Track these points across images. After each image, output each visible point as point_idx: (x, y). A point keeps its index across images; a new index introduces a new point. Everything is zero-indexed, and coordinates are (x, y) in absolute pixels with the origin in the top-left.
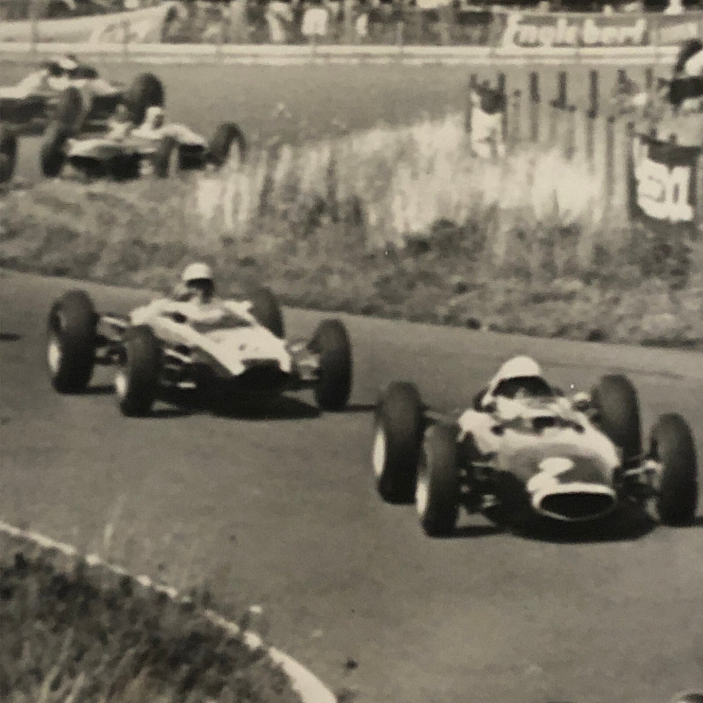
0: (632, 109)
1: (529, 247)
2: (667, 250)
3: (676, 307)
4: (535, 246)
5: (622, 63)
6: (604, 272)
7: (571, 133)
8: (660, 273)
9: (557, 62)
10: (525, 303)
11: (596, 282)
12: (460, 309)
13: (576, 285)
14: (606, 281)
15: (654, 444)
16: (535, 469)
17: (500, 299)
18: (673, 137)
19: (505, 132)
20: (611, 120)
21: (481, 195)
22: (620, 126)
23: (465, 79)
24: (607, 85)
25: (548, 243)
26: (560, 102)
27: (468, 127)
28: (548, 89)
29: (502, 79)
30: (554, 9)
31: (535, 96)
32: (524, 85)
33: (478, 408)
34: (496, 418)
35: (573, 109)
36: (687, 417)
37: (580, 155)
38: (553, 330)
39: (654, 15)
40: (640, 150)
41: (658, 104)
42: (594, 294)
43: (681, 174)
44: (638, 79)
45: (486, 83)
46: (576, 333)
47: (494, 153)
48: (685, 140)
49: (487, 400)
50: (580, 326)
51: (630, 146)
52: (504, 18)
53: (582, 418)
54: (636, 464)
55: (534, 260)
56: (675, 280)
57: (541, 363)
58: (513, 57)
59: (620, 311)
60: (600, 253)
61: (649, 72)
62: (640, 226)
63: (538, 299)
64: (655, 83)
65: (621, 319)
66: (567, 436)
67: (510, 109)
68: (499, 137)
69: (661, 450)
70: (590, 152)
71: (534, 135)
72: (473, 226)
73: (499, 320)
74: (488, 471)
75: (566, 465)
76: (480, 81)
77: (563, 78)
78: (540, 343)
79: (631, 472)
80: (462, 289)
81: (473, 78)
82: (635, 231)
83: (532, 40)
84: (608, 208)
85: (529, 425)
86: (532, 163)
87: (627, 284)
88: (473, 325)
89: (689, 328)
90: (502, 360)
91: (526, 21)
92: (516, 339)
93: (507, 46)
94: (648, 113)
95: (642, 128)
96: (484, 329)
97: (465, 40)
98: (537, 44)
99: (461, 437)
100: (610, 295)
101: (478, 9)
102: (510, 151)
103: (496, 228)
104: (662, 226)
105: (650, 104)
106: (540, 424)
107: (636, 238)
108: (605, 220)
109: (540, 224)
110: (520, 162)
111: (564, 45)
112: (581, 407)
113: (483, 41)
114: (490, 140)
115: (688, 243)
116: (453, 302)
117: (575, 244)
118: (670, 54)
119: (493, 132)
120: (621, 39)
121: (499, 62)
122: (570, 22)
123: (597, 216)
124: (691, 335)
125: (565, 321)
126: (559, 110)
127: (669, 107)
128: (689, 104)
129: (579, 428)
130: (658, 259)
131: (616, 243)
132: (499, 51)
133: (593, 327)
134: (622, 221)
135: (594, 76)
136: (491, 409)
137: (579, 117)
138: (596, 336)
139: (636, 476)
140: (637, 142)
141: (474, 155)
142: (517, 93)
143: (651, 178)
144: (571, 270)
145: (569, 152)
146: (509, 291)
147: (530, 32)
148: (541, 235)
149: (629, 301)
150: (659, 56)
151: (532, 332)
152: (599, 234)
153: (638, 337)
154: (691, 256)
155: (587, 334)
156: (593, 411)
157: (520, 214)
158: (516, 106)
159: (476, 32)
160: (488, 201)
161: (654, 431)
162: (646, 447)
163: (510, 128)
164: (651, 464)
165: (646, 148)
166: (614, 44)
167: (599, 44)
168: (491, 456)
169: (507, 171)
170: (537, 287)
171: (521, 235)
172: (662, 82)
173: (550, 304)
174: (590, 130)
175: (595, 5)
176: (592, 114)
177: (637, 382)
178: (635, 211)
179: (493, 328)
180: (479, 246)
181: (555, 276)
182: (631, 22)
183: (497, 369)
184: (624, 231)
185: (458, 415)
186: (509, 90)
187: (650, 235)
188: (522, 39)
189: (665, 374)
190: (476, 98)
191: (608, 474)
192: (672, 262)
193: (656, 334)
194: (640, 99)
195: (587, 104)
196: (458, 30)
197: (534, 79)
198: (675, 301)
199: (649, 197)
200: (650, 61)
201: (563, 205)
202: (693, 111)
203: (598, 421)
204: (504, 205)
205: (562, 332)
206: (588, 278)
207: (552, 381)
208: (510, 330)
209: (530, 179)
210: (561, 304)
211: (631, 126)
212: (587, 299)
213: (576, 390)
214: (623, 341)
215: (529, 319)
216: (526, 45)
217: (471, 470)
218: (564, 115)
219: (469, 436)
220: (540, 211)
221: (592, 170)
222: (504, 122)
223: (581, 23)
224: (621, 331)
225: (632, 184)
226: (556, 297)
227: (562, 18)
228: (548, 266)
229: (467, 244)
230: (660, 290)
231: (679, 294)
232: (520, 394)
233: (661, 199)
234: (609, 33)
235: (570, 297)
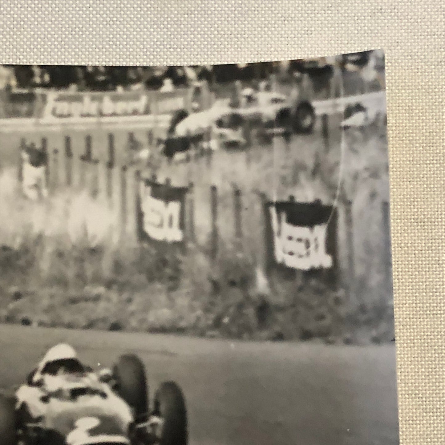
0: (139, 161)
1: (67, 264)
2: (165, 263)
3: (171, 304)
4: (72, 263)
5: (131, 127)
6: (121, 279)
7: (95, 179)
8: (160, 279)
9: (83, 128)
10: (64, 304)
11: (115, 287)
12: (17, 311)
13: (101, 290)
14: (122, 287)
15: (157, 404)
16: (72, 426)
17: (45, 302)
18: (168, 181)
19: (47, 180)
20: (124, 169)
21: (30, 226)
22: (130, 173)
23: (16, 142)
24: (121, 144)
25: (80, 260)
26: (87, 157)
27: (20, 177)
28: (78, 148)
29: (44, 141)
30: (80, 90)
31: (69, 153)
32: (60, 145)
33: (30, 383)
34: (44, 390)
35: (96, 162)
36: (181, 384)
37: (102, 195)
38: (84, 324)
39: (153, 92)
40: (145, 191)
41: (157, 156)
42: (114, 296)
43: (174, 207)
44: (142, 138)
45: (33, 144)
46: (101, 325)
47: (40, 195)
48: (177, 183)
49: (37, 377)
50: (104, 320)
51: (137, 189)
52: (44, 98)
53: (106, 388)
54: (145, 419)
55: (70, 273)
56: (171, 284)
57: (76, 348)
58: (50, 125)
59: (132, 307)
60: (118, 266)
61: (150, 134)
62: (146, 245)
63: (74, 301)
64: (155, 142)
65: (132, 314)
67: (51, 163)
68: (43, 184)
69: (163, 408)
70: (109, 193)
71: (69, 181)
72: (25, 250)
73: (45, 318)
74: (37, 430)
75: (94, 422)
76: (28, 143)
77: (88, 140)
78: (75, 334)
80: (17, 296)
81: (23, 141)
82: (142, 249)
84: (123, 232)
85: (68, 394)
86: (68, 202)
87: (135, 288)
88: (26, 322)
89: (181, 318)
90: (48, 347)
91: (60, 99)
92: (58, 332)
93: (48, 118)
94: (151, 164)
95: (146, 174)
96: (35, 324)
97: (16, 114)
98: (69, 115)
99: (18, 406)
100: (125, 296)
101: (25, 91)
102: (52, 193)
103: (43, 249)
104: (161, 245)
105: (151, 157)
106: (76, 393)
107: (143, 254)
108: (121, 242)
109: (74, 247)
110: (59, 201)
111: (88, 115)
112: (105, 379)
113: (29, 114)
114: (37, 186)
115: (180, 257)
116: (11, 306)
117: (100, 259)
118: (165, 121)
119: (39, 180)
120: (130, 110)
121: (41, 129)
122: (93, 99)
123: (115, 239)
124: (183, 324)
125: (93, 316)
126: (86, 163)
127: (165, 159)
128: (179, 156)
129: (104, 395)
130: (159, 269)
131: (129, 258)
132: (42, 121)
133: (113, 320)
134: (133, 242)
135: (111, 137)
136: (39, 384)
137: (101, 169)
138: (115, 327)
139: (144, 428)
140: (142, 185)
141: (25, 197)
142: (56, 151)
143: (153, 210)
144: (97, 279)
145: (94, 193)
146: (52, 296)
147: (63, 107)
148: (75, 254)
149: (138, 299)
150: (157, 122)
151: (70, 326)
152: (117, 252)
153: (145, 326)
154: (183, 267)
155: (108, 325)
156: (114, 382)
157: (59, 239)
158: (55, 161)
159: (24, 108)
160: (36, 230)
161: (157, 394)
162: (151, 406)
163: (51, 177)
164: (155, 419)
165: (149, 189)
166: (125, 114)
167: (114, 114)
168: (40, 419)
169: (50, 208)
170: (73, 293)
171: (60, 254)
172: (160, 141)
173: (82, 305)
174: (109, 176)
175: (110, 86)
176: (110, 165)
177: (145, 359)
178: (142, 235)
179: (41, 324)
180: (31, 263)
181: (85, 283)
182: (136, 98)
183: (43, 354)
184: (135, 249)
185: (16, 389)
186: (50, 150)
187: (153, 251)
188: (58, 112)
189: (165, 352)
190: (25, 156)
191: (125, 427)
192: (168, 271)
193: (157, 325)
194: (144, 154)
195: (107, 158)
197: (68, 140)
198: (171, 300)
199: (152, 224)
200: (149, 126)
201: (91, 230)
202: (182, 161)
203: (118, 389)
204: (48, 232)
205: (91, 325)
206: (109, 285)
207: (84, 361)
208: (53, 325)
209: (67, 214)
210: (90, 305)
211: (138, 173)
212: (109, 300)
213: (102, 367)
214: (135, 330)
215: (67, 317)
216: (61, 116)
217: (25, 429)
218: (90, 166)
219: (24, 406)
220: (74, 236)
221: (111, 206)
222: (47, 173)
223: (100, 100)
224: (134, 323)
225: (140, 216)
226: (87, 300)
227: (87, 96)
228: (81, 277)
229: (21, 262)
230: (160, 291)
231: (174, 294)
232: (61, 371)
233: (161, 225)
234: (121, 106)
235: (97, 298)
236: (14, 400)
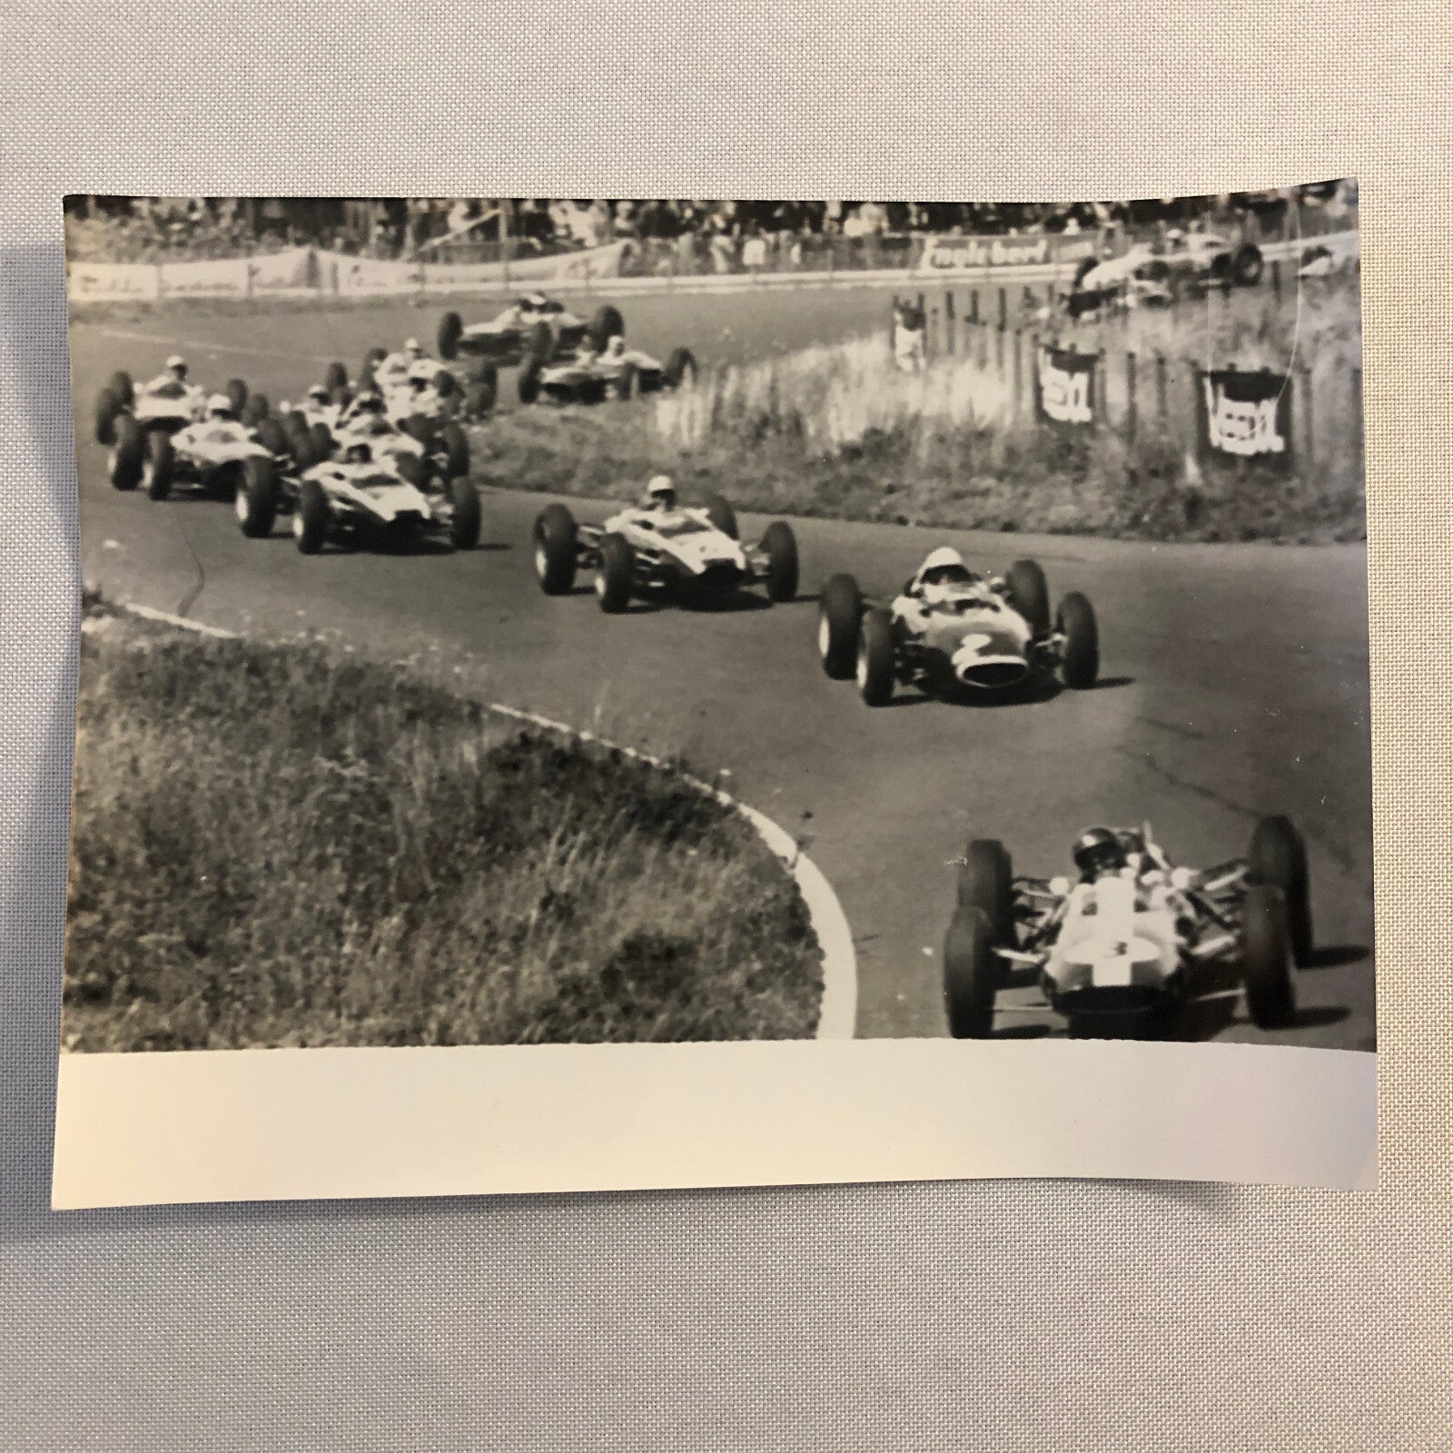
0: (1037, 322)
1: (949, 451)
2: (1069, 449)
3: (1078, 499)
4: (954, 449)
5: (1026, 280)
6: (1016, 469)
7: (983, 346)
8: (1063, 469)
9: (968, 281)
10: (946, 500)
11: (1008, 479)
12: (891, 507)
13: (990, 482)
14: (1017, 478)
15: (1060, 619)
16: (958, 645)
17: (924, 498)
18: (1073, 346)
19: (925, 346)
20: (1019, 332)
21: (905, 405)
22: (1026, 339)
23: (890, 301)
24: (1014, 300)
25: (966, 447)
26: (973, 318)
27: (892, 344)
28: (962, 306)
29: (921, 298)
30: (965, 233)
31: (951, 313)
32: (940, 303)
33: (908, 594)
34: (924, 602)
35: (984, 324)
36: (1090, 595)
37: (992, 365)
38: (971, 523)
39: (1054, 236)
40: (1044, 359)
41: (1059, 316)
42: (1006, 489)
43: (1081, 379)
44: (1041, 294)
45: (907, 303)
46: (991, 525)
47: (916, 366)
48: (1084, 349)
49: (916, 587)
50: (995, 519)
51: (1035, 357)
52: (921, 242)
53: (998, 600)
54: (1045, 638)
55: (954, 462)
56: (1076, 475)
57: (962, 553)
58: (930, 278)
59: (1030, 503)
60: (1011, 453)
61: (1050, 288)
62: (1045, 427)
63: (958, 496)
64: (1057, 298)
65: (1030, 511)
66: (985, 615)
67: (929, 325)
68: (920, 351)
69: (1067, 624)
70: (1000, 363)
71: (951, 349)
72: (899, 434)
73: (925, 517)
74: (918, 648)
75: (985, 640)
76: (902, 301)
77: (975, 296)
78: (959, 535)
79: (1041, 644)
80: (891, 490)
81: (896, 299)
82: (1042, 431)
83: (946, 262)
84: (1018, 412)
85: (952, 607)
86: (950, 374)
87: (1034, 480)
88: (902, 521)
89: (1089, 516)
90: (927, 552)
91: (941, 245)
92: (939, 533)
93: (925, 269)
94: (1051, 325)
95: (1046, 338)
96: (912, 524)
97: (887, 264)
98: (951, 265)
99: (894, 620)
100: (1021, 489)
101: (898, 235)
102: (930, 363)
103: (920, 433)
104: (1066, 426)
105: (1052, 317)
106: (962, 606)
107: (1042, 439)
108: (1015, 423)
109: (958, 429)
110: (939, 374)
111: (975, 265)
112: (997, 590)
113: (903, 265)
114: (912, 355)
115: (1087, 441)
116: (884, 502)
117: (989, 445)
118: (1070, 271)
119: (915, 347)
120: (1025, 258)
121: (918, 283)
122: (980, 244)
123: (1008, 420)
124: (1092, 523)
125: (982, 515)
126: (971, 325)
127: (1069, 319)
128: (1087, 316)
129: (995, 608)
130: (1062, 457)
131: (1025, 444)
132: (919, 273)
133: (1006, 519)
134: (1030, 424)
135: (1002, 293)
136: (919, 595)
137: (990, 332)
138: (1009, 527)
139: (1045, 648)
140: (1041, 352)
141: (899, 368)
142: (935, 311)
143: (1054, 384)
144: (986, 470)
145: (982, 363)
146: (932, 490)
147: (944, 255)
148: (959, 438)
149: (1037, 494)
150: (1059, 273)
151: (954, 526)
152: (1010, 435)
153: (1046, 526)
154: (1091, 453)
155: (1001, 525)
156: (1007, 593)
157: (940, 420)
158: (935, 323)
159: (896, 256)
160: (912, 410)
161: (1061, 608)
162: (1053, 621)
163: (929, 344)
164: (1058, 637)
165: (1049, 358)
166: (1020, 263)
167: (1006, 264)
168: (921, 635)
169: (928, 382)
170: (957, 485)
171: (941, 439)
172: (1062, 297)
173: (968, 501)
174: (1000, 342)
175: (1002, 228)
176: (1001, 328)
177: (1046, 566)
178: (1041, 414)
179: (920, 523)
180: (905, 450)
181: (972, 475)
182: (1033, 243)
183: (923, 559)
184: (1033, 432)
185: (891, 601)
186: (928, 309)
187: (1055, 435)
188: (938, 261)
189: (1068, 558)
190: (898, 317)
191: (1021, 646)
192: (1073, 459)
193: (1060, 524)
194: (1043, 313)
195: (997, 319)
196: (881, 254)
197: (949, 298)
198: (1077, 494)
199: (1053, 401)
200: (1051, 278)
201: (977, 413)
202: (1090, 322)
203: (1012, 601)
204: (926, 413)
205: (979, 525)
206: (1000, 476)
207: (972, 569)
208: (934, 525)
209: (948, 389)
210: (978, 500)
211: (1035, 337)
212: (1000, 495)
213: (992, 576)
214: (1033, 531)
215: (950, 515)
216: (942, 266)
217: (903, 647)
218: (977, 329)
219: (901, 619)
220: (958, 416)
221: (1002, 379)
222: (925, 338)
223: (989, 245)
224: (1031, 522)
225: (1038, 390)
226: (974, 494)
227: (973, 241)
228: (966, 466)
229: (895, 449)
230: (1063, 483)
231: (1081, 487)
232: (944, 580)
233: (1064, 403)
234: (1015, 253)
235: (986, 493)
236: (890, 613)
